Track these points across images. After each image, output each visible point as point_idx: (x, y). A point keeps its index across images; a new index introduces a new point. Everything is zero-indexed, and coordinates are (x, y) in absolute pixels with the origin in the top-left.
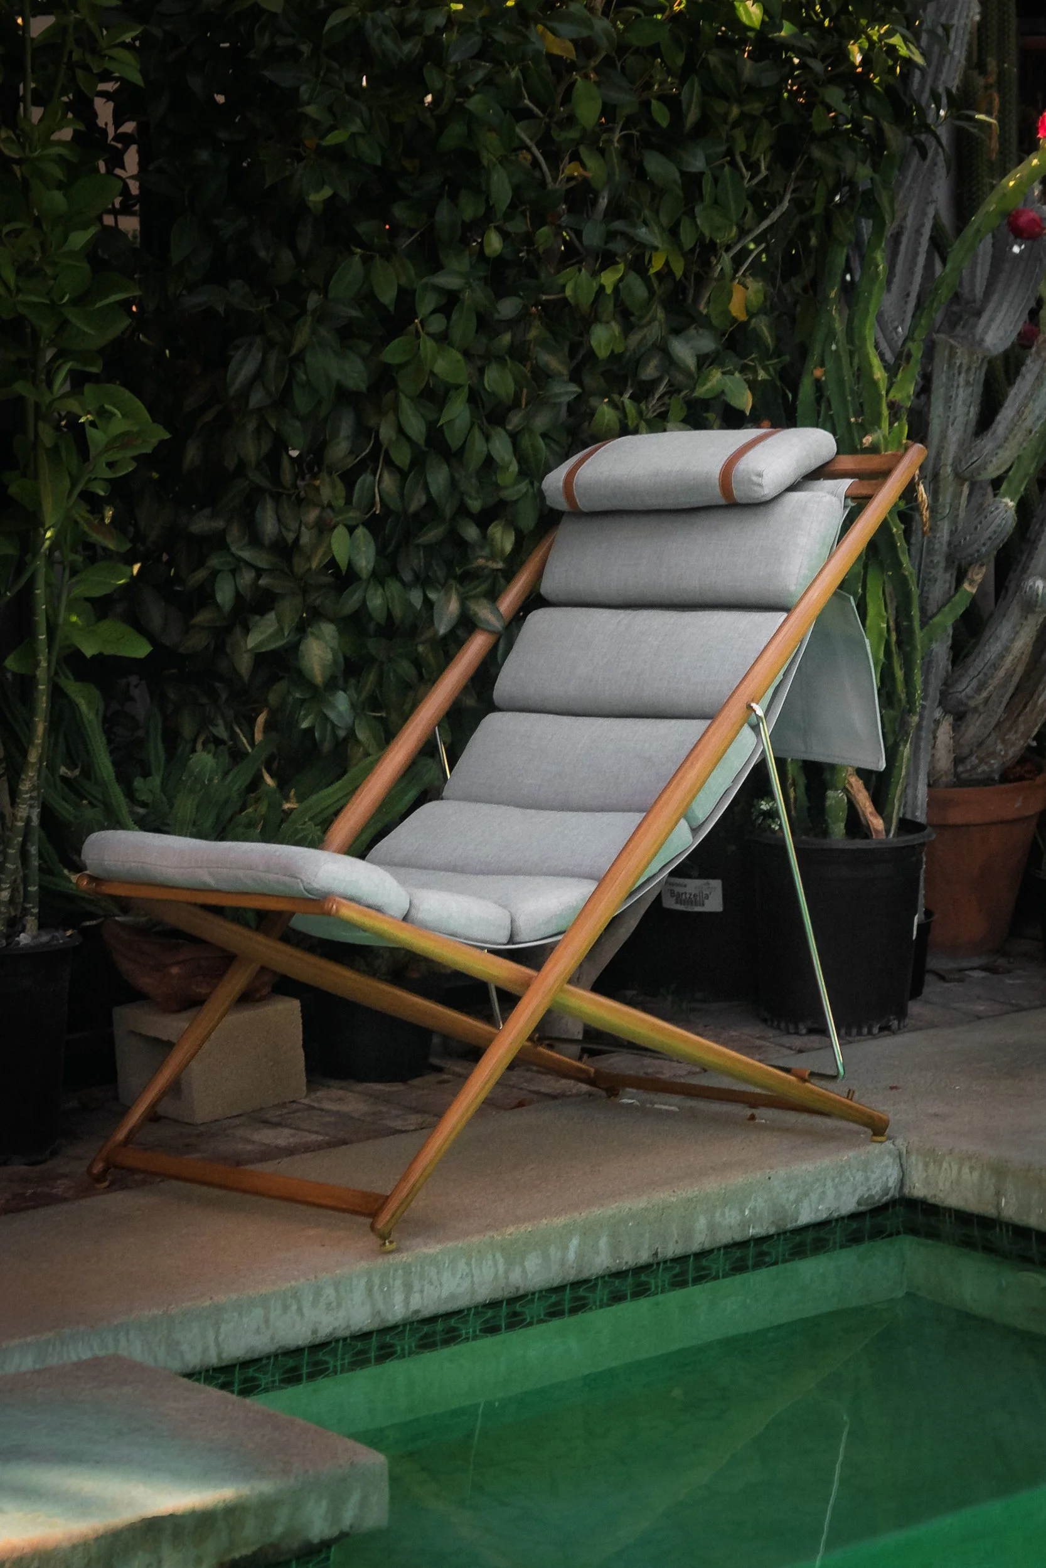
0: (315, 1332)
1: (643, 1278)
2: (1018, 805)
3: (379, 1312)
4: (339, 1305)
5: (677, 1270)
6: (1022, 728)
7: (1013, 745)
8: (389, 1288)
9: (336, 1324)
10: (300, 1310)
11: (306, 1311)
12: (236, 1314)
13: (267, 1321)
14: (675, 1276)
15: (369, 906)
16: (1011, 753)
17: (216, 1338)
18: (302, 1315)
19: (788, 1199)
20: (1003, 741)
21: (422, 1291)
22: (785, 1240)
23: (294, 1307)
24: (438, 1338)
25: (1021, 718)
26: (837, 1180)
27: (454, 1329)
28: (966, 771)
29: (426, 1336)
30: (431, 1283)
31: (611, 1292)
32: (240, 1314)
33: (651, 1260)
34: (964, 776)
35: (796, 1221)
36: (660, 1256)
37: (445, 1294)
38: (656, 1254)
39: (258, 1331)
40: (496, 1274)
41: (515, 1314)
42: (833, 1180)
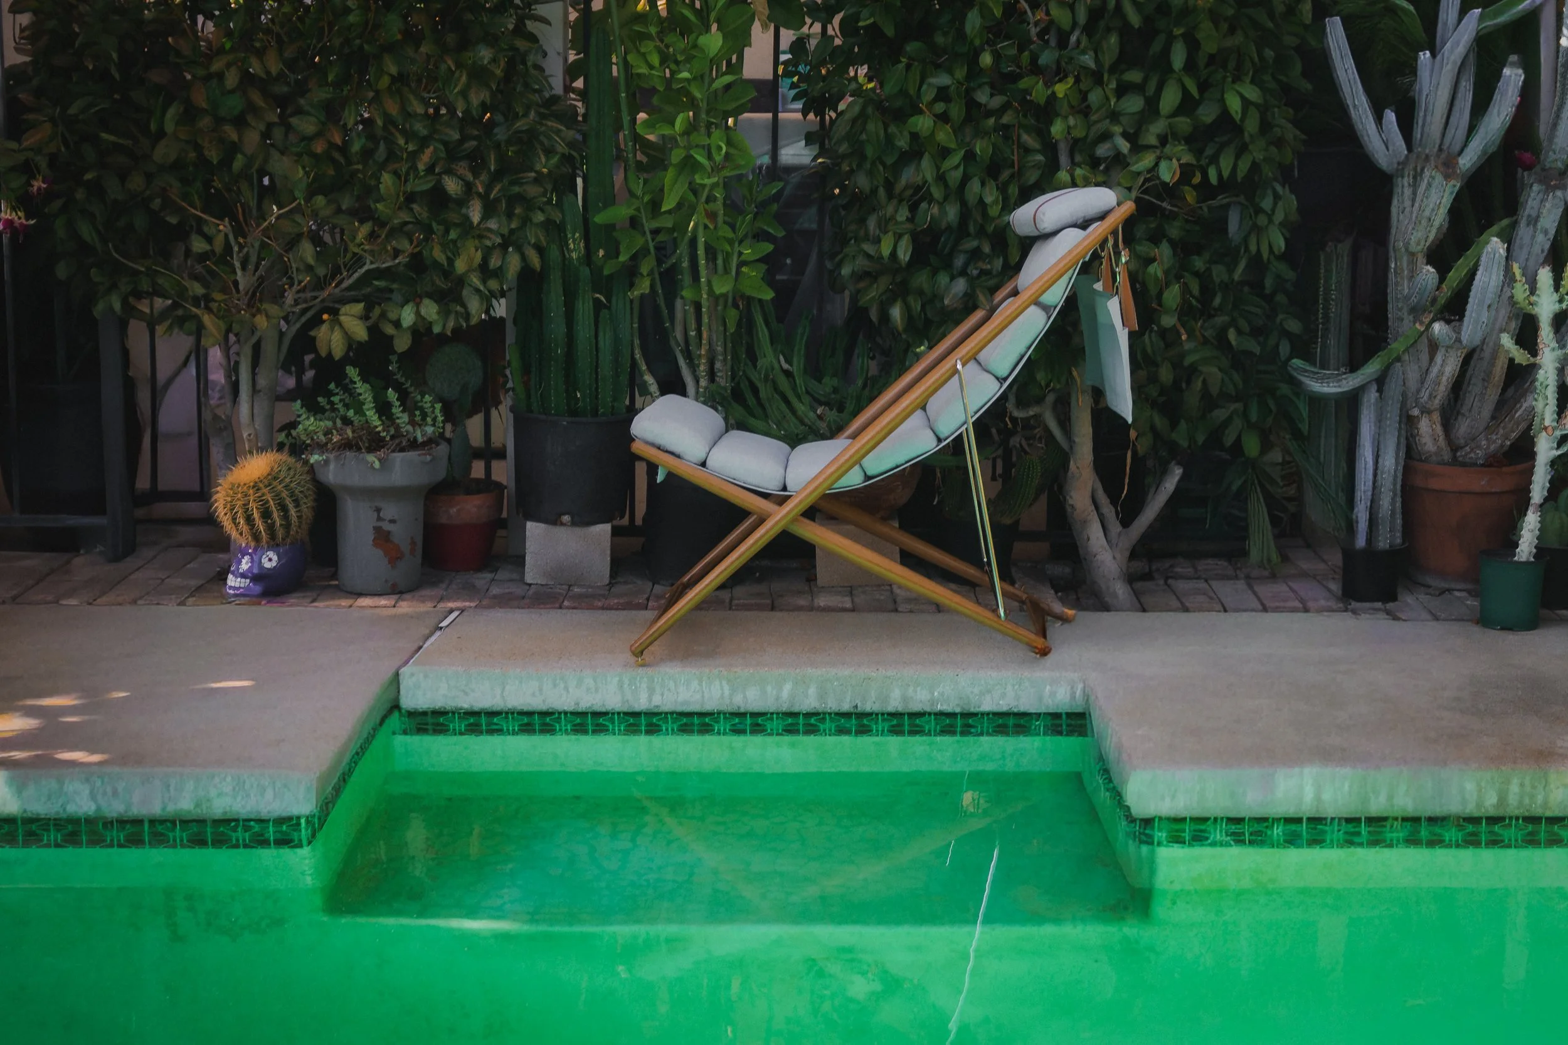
0: (577, 704)
1: (865, 721)
2: (1483, 483)
3: (628, 701)
4: (597, 690)
5: (895, 722)
6: (1501, 431)
7: (1494, 442)
8: (636, 687)
9: (594, 702)
10: (566, 689)
11: (571, 690)
12: (517, 682)
13: (541, 690)
14: (893, 726)
15: (667, 452)
16: (1492, 447)
17: (502, 692)
18: (568, 692)
19: (972, 692)
20: (1487, 439)
21: (662, 695)
22: (988, 719)
23: (562, 685)
24: (696, 728)
25: (1502, 425)
26: (1016, 687)
27: (708, 725)
28: (1461, 456)
29: (686, 724)
30: (669, 690)
31: (837, 726)
32: (521, 682)
33: (852, 710)
34: (1460, 459)
35: (979, 707)
36: (859, 709)
37: (680, 699)
38: (856, 707)
39: (533, 695)
40: (723, 694)
41: (758, 725)
42: (1013, 686)
